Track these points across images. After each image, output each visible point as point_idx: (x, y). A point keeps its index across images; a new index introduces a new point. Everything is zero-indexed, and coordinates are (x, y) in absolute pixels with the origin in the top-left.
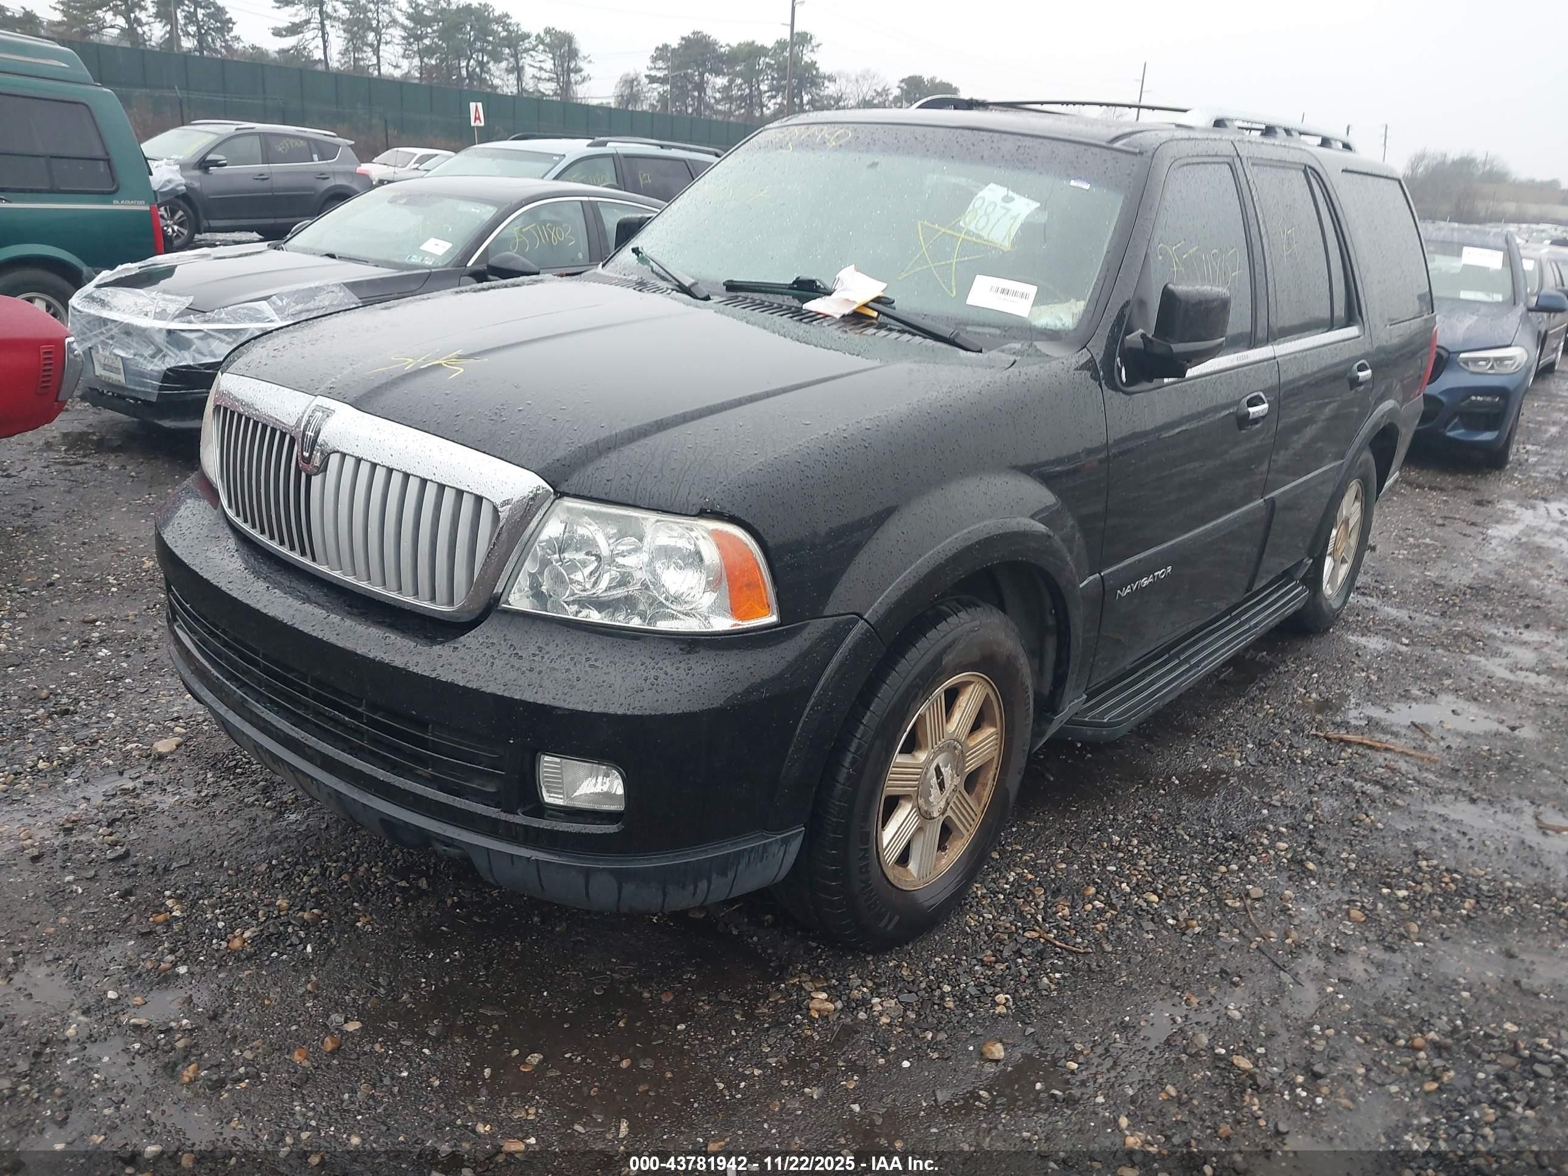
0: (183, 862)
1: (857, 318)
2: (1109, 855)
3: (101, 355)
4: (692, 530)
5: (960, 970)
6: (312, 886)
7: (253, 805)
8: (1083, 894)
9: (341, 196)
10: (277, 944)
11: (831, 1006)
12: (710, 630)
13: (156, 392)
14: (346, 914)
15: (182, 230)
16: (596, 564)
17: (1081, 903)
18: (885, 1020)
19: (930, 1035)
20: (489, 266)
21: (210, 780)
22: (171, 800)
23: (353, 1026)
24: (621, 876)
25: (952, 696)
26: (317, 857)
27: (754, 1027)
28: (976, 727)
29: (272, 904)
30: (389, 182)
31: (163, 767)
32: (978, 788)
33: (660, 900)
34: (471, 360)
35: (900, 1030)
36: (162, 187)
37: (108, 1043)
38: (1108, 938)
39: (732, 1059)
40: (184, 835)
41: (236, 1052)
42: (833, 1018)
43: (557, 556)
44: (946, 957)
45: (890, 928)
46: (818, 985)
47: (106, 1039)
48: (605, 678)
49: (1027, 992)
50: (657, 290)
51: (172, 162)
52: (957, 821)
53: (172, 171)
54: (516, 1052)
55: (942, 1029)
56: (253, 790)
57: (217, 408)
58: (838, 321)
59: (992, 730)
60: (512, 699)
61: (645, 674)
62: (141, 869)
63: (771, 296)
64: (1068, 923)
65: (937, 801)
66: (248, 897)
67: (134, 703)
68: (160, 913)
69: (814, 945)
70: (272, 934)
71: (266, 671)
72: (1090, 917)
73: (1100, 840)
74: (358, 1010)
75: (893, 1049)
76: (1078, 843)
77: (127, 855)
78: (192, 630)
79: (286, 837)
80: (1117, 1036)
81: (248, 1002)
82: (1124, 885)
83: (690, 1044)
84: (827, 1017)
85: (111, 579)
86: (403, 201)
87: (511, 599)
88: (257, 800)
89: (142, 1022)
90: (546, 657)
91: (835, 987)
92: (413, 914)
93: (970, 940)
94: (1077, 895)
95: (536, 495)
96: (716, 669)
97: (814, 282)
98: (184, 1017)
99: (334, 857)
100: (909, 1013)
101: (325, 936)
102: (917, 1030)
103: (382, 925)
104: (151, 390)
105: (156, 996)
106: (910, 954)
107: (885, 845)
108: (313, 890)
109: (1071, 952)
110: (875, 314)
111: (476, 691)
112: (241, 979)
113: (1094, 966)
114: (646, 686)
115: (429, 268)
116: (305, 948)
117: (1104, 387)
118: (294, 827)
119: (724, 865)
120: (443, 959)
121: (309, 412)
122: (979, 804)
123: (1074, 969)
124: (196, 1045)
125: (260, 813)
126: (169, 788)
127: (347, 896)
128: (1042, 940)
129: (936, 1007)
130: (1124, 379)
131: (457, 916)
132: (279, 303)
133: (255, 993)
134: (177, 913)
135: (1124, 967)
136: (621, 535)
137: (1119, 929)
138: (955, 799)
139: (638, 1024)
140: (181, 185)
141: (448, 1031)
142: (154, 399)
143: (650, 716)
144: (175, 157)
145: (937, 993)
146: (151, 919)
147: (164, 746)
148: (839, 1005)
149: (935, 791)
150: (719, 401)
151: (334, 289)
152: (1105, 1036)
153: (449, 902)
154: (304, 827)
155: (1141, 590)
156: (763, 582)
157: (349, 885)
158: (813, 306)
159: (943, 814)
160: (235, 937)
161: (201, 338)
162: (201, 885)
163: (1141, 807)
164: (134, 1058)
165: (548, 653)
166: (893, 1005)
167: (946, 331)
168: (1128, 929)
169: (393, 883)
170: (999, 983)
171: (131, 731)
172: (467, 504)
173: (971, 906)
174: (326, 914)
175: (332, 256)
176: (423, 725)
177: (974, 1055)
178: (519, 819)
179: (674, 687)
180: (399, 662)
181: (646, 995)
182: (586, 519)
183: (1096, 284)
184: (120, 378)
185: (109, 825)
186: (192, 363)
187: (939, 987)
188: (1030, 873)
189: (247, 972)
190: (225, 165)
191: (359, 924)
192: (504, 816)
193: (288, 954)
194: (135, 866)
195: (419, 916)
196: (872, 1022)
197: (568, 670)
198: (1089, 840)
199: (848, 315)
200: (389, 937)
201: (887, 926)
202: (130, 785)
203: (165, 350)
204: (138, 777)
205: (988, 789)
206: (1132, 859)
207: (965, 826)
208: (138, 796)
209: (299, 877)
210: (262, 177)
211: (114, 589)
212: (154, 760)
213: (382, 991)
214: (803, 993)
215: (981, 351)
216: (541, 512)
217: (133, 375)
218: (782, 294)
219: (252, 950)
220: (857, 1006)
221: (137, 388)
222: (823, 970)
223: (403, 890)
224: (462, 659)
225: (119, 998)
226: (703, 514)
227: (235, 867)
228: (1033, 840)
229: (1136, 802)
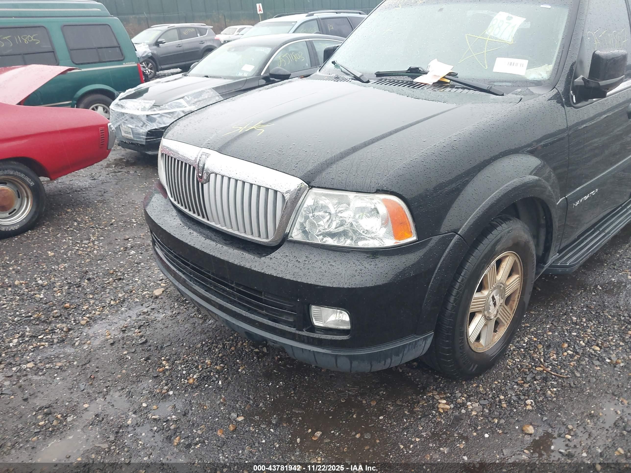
0: (168, 344)
1: (440, 84)
2: (572, 327)
3: (123, 128)
4: (373, 199)
5: (507, 388)
6: (219, 353)
7: (194, 317)
8: (562, 347)
9: (210, 50)
10: (207, 381)
11: (448, 407)
12: (384, 246)
13: (145, 141)
14: (234, 366)
15: (152, 71)
16: (329, 217)
17: (561, 352)
18: (474, 413)
19: (496, 421)
20: (270, 74)
21: (176, 307)
22: (162, 316)
23: (240, 419)
24: (352, 358)
25: (499, 263)
26: (221, 339)
27: (414, 417)
28: (510, 275)
29: (204, 362)
30: (228, 41)
31: (158, 301)
32: (511, 302)
33: (369, 368)
34: (267, 125)
35: (482, 418)
36: (143, 55)
37: (144, 427)
38: (577, 370)
39: (405, 433)
40: (166, 332)
41: (195, 431)
42: (450, 412)
43: (311, 215)
44: (500, 381)
45: (474, 370)
46: (442, 396)
47: (143, 425)
48: (338, 271)
49: (541, 399)
50: (345, 80)
51: (145, 44)
52: (501, 319)
53: (146, 48)
54: (310, 431)
55: (502, 418)
56: (193, 310)
57: (162, 154)
58: (432, 86)
59: (517, 276)
60: (297, 282)
61: (356, 268)
62: (152, 348)
63: (398, 77)
64: (556, 362)
65: (493, 311)
66: (194, 359)
67: (145, 274)
68: (161, 367)
69: (437, 377)
70: (205, 377)
71: (193, 268)
72: (567, 359)
73: (566, 320)
74: (242, 411)
75: (479, 428)
76: (556, 321)
77: (146, 342)
78: (162, 250)
79: (208, 331)
80: (589, 421)
81: (198, 407)
82: (581, 342)
83: (386, 426)
84: (447, 412)
85: (134, 220)
86: (233, 50)
87: (293, 235)
88: (195, 315)
89: (157, 417)
90: (310, 261)
91: (449, 397)
92: (262, 364)
93: (510, 372)
94: (559, 348)
95: (301, 188)
96: (388, 264)
97: (418, 68)
98: (173, 415)
99: (228, 339)
100: (485, 410)
101: (226, 376)
102: (490, 419)
103: (249, 370)
104: (142, 140)
105: (162, 404)
106: (483, 380)
107: (470, 335)
108: (220, 355)
109: (560, 377)
110: (449, 81)
111: (281, 278)
112: (194, 397)
113: (572, 385)
114: (356, 274)
115: (246, 77)
116: (218, 382)
117: (566, 107)
118: (211, 326)
119: (397, 352)
120: (276, 386)
121: (199, 155)
122: (512, 310)
123: (562, 386)
124: (178, 427)
125: (196, 320)
126: (161, 311)
127: (234, 357)
128: (545, 372)
129: (498, 406)
130: (575, 101)
131: (280, 365)
132: (188, 99)
133: (200, 403)
134: (167, 367)
135: (587, 384)
136: (339, 203)
137: (582, 365)
138: (501, 309)
139: (362, 416)
140: (149, 53)
141: (280, 421)
142: (144, 143)
143: (360, 288)
144: (146, 42)
145: (497, 399)
146: (157, 370)
147: (158, 292)
148: (452, 406)
149: (492, 307)
150: (381, 134)
151: (209, 91)
152: (582, 422)
153: (276, 358)
154: (215, 326)
155: (584, 201)
156: (409, 222)
157: (235, 352)
158: (418, 80)
159: (495, 317)
160: (190, 378)
161: (159, 117)
162: (175, 354)
163: (584, 302)
164: (154, 434)
165: (311, 259)
166: (477, 405)
167: (485, 86)
168: (586, 365)
169: (252, 350)
170: (526, 394)
171: (145, 286)
172: (271, 194)
173: (509, 355)
174: (226, 366)
175: (207, 77)
176: (260, 293)
177: (519, 431)
178: (305, 333)
179: (369, 274)
180: (248, 266)
181: (364, 402)
182: (323, 197)
183: (558, 55)
184: (131, 136)
185: (139, 328)
186: (157, 128)
187: (498, 397)
188: (535, 337)
189: (196, 394)
190: (165, 43)
191: (240, 370)
192: (298, 332)
193: (212, 385)
194: (150, 346)
195: (264, 365)
196: (468, 414)
197: (320, 268)
198: (561, 320)
199: (436, 83)
200: (252, 376)
201: (472, 369)
202: (145, 310)
203: (146, 123)
204: (148, 307)
205: (515, 302)
206: (584, 329)
207: (505, 320)
208: (149, 315)
209: (214, 349)
210: (179, 46)
211: (135, 225)
212: (154, 298)
213: (251, 402)
214: (435, 401)
215: (503, 95)
216: (303, 196)
217: (136, 134)
218: (403, 75)
219: (197, 384)
220: (461, 406)
221: (138, 140)
222: (443, 389)
223: (257, 353)
224: (274, 263)
225: (147, 406)
226: (378, 191)
227: (188, 345)
228: (534, 321)
229: (581, 299)
